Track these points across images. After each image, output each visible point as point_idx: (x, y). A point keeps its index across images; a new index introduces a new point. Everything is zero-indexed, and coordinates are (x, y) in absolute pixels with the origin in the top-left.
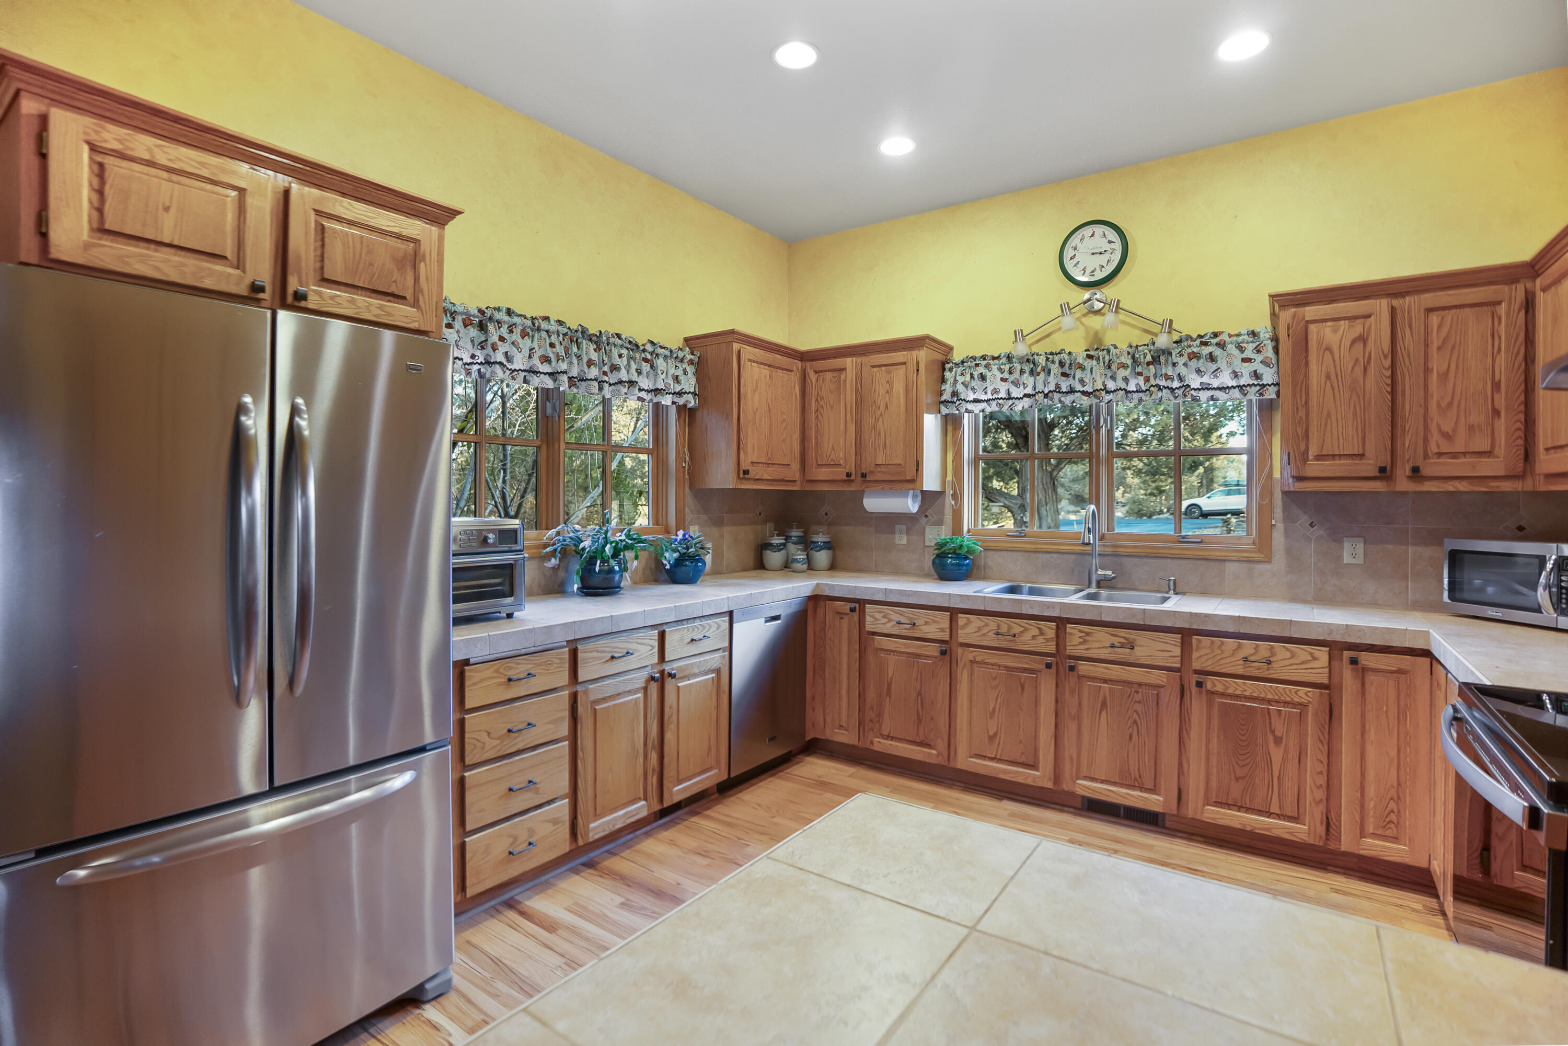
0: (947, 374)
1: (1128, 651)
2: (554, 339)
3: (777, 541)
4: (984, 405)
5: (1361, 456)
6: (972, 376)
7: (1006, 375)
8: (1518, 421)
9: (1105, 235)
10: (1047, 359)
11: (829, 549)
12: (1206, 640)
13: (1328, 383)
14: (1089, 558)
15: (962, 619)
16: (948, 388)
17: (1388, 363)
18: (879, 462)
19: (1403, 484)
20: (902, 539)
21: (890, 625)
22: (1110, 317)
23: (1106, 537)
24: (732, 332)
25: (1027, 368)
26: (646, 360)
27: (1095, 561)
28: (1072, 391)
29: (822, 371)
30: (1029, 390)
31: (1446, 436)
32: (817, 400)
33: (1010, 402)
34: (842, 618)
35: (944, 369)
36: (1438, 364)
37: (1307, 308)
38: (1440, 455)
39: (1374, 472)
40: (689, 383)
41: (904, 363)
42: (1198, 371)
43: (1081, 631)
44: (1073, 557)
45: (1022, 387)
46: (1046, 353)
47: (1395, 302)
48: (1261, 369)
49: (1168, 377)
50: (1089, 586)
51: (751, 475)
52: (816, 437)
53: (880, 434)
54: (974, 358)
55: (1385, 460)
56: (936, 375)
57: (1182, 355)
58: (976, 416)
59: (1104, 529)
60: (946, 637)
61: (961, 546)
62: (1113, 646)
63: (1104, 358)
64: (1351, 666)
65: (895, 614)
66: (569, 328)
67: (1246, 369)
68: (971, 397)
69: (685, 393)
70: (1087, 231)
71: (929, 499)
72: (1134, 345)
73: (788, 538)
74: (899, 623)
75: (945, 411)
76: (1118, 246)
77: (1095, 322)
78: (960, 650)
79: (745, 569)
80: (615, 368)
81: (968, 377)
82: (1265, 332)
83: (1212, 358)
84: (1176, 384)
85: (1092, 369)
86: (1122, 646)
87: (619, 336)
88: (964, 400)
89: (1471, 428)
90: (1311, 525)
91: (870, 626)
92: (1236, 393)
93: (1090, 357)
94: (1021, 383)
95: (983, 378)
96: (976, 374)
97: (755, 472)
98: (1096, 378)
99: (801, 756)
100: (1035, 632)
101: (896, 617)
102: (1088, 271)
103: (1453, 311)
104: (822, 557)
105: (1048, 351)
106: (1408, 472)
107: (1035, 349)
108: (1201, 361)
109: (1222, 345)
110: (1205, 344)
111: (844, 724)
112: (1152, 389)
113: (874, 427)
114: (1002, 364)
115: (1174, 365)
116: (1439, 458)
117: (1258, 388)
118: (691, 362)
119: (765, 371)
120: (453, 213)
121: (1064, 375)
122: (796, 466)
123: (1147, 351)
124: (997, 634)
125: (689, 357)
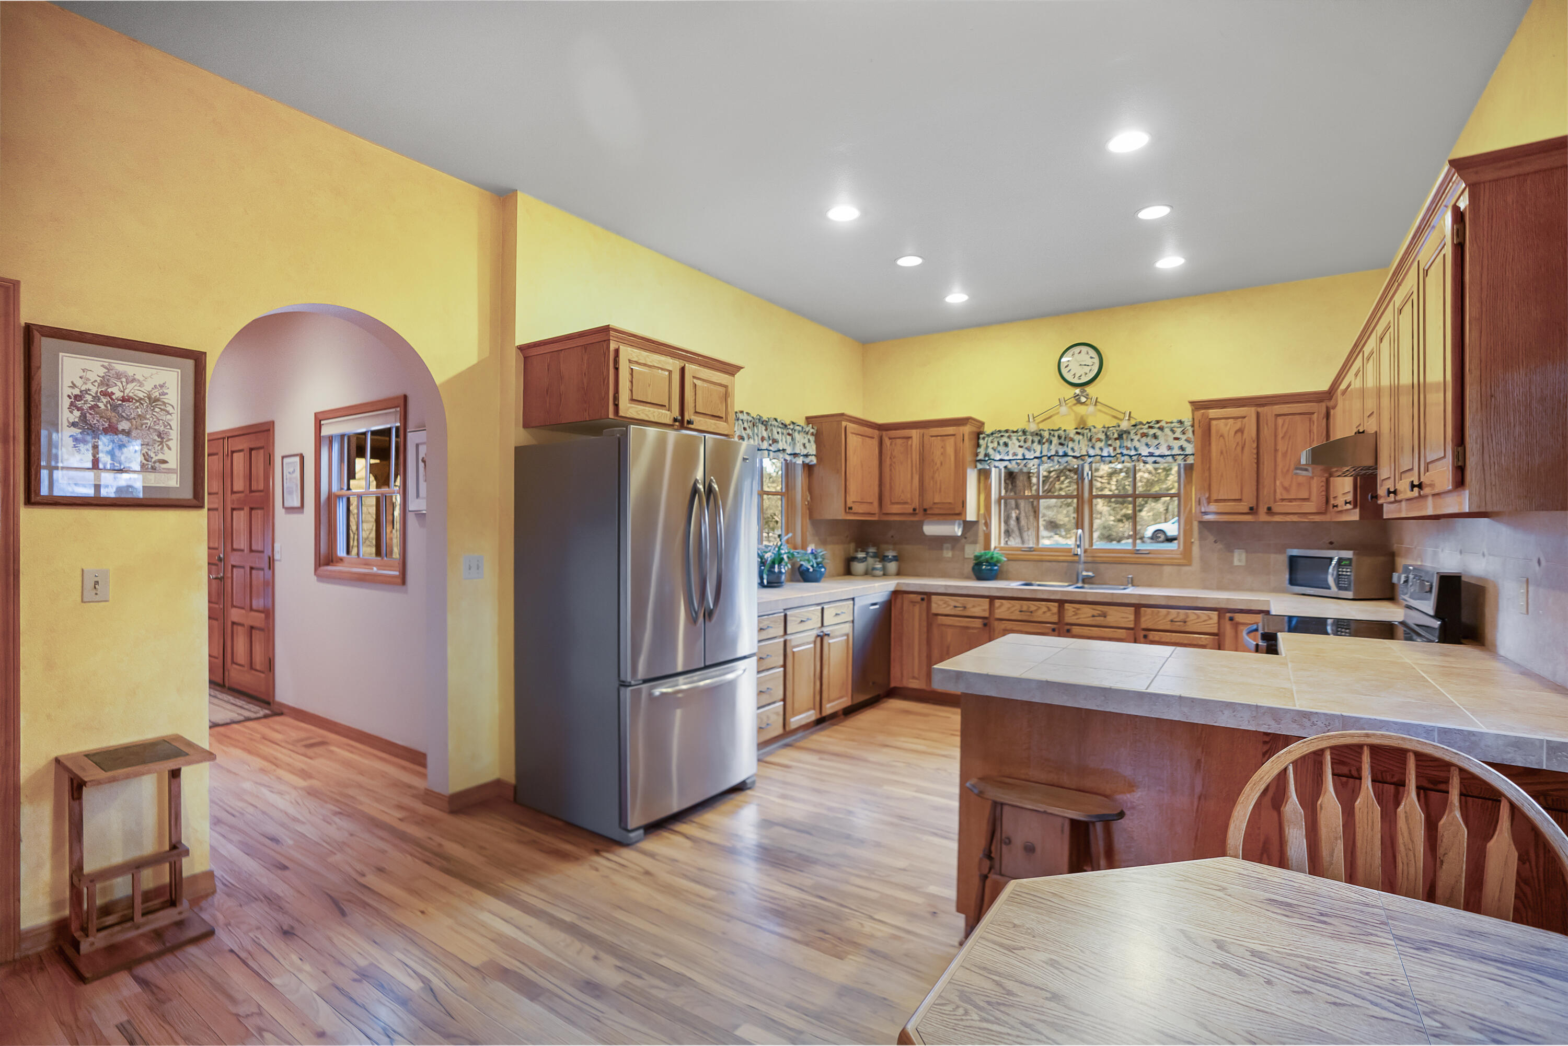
0: (981, 442)
1: (1102, 618)
2: (746, 425)
3: (861, 555)
4: (1006, 463)
5: (1240, 500)
6: (999, 444)
7: (1022, 443)
8: (1322, 481)
9: (1088, 353)
10: (1050, 434)
11: (897, 560)
12: (1149, 610)
13: (1222, 457)
14: (1077, 565)
15: (997, 603)
16: (982, 451)
17: (1255, 445)
18: (936, 501)
19: (1263, 517)
20: (948, 554)
21: (948, 608)
22: (1091, 408)
23: (1089, 551)
24: (842, 415)
25: (1036, 439)
26: (789, 434)
27: (1081, 566)
28: (1065, 455)
29: (894, 438)
30: (1038, 454)
31: (1286, 489)
32: (891, 458)
33: (1025, 461)
34: (914, 605)
35: (979, 438)
36: (1281, 447)
37: (1211, 411)
38: (1283, 500)
39: (1247, 510)
40: (812, 449)
41: (954, 435)
42: (1147, 445)
43: (1074, 608)
44: (1066, 564)
45: (1032, 452)
46: (1049, 430)
47: (1260, 409)
48: (1185, 445)
49: (1128, 448)
50: (1077, 582)
51: (853, 511)
52: (890, 483)
53: (936, 483)
54: (1000, 431)
55: (1253, 504)
56: (974, 442)
57: (1136, 434)
58: (1000, 470)
59: (1087, 546)
60: (986, 614)
61: (992, 558)
62: (1093, 616)
63: (1087, 434)
64: (1230, 622)
65: (952, 601)
66: (753, 417)
67: (1176, 444)
68: (998, 457)
69: (810, 455)
70: (1077, 349)
71: (969, 526)
72: (1106, 426)
73: (867, 553)
74: (955, 607)
75: (979, 466)
76: (1097, 361)
77: (1081, 409)
78: (996, 623)
79: (839, 575)
80: (775, 441)
81: (995, 444)
82: (1188, 423)
83: (1155, 437)
84: (1133, 453)
85: (1079, 442)
86: (1099, 616)
87: (776, 420)
88: (993, 460)
89: (1299, 485)
90: (1215, 542)
91: (935, 609)
92: (1170, 459)
93: (1078, 433)
94: (1032, 449)
95: (1006, 444)
96: (1001, 442)
97: (856, 508)
98: (1082, 447)
99: (885, 700)
100: (1045, 609)
101: (953, 603)
102: (1077, 376)
103: (1290, 417)
104: (892, 566)
105: (1051, 429)
106: (1265, 510)
107: (1041, 426)
108: (1149, 438)
109: (1161, 429)
110: (1151, 427)
111: (916, 675)
112: (1118, 455)
113: (933, 478)
114: (1020, 436)
115: (1132, 440)
116: (1282, 502)
117: (1183, 456)
118: (812, 434)
119: (860, 439)
120: (739, 368)
121: (1061, 444)
122: (876, 504)
123: (1114, 431)
124: (1021, 611)
125: (812, 430)
